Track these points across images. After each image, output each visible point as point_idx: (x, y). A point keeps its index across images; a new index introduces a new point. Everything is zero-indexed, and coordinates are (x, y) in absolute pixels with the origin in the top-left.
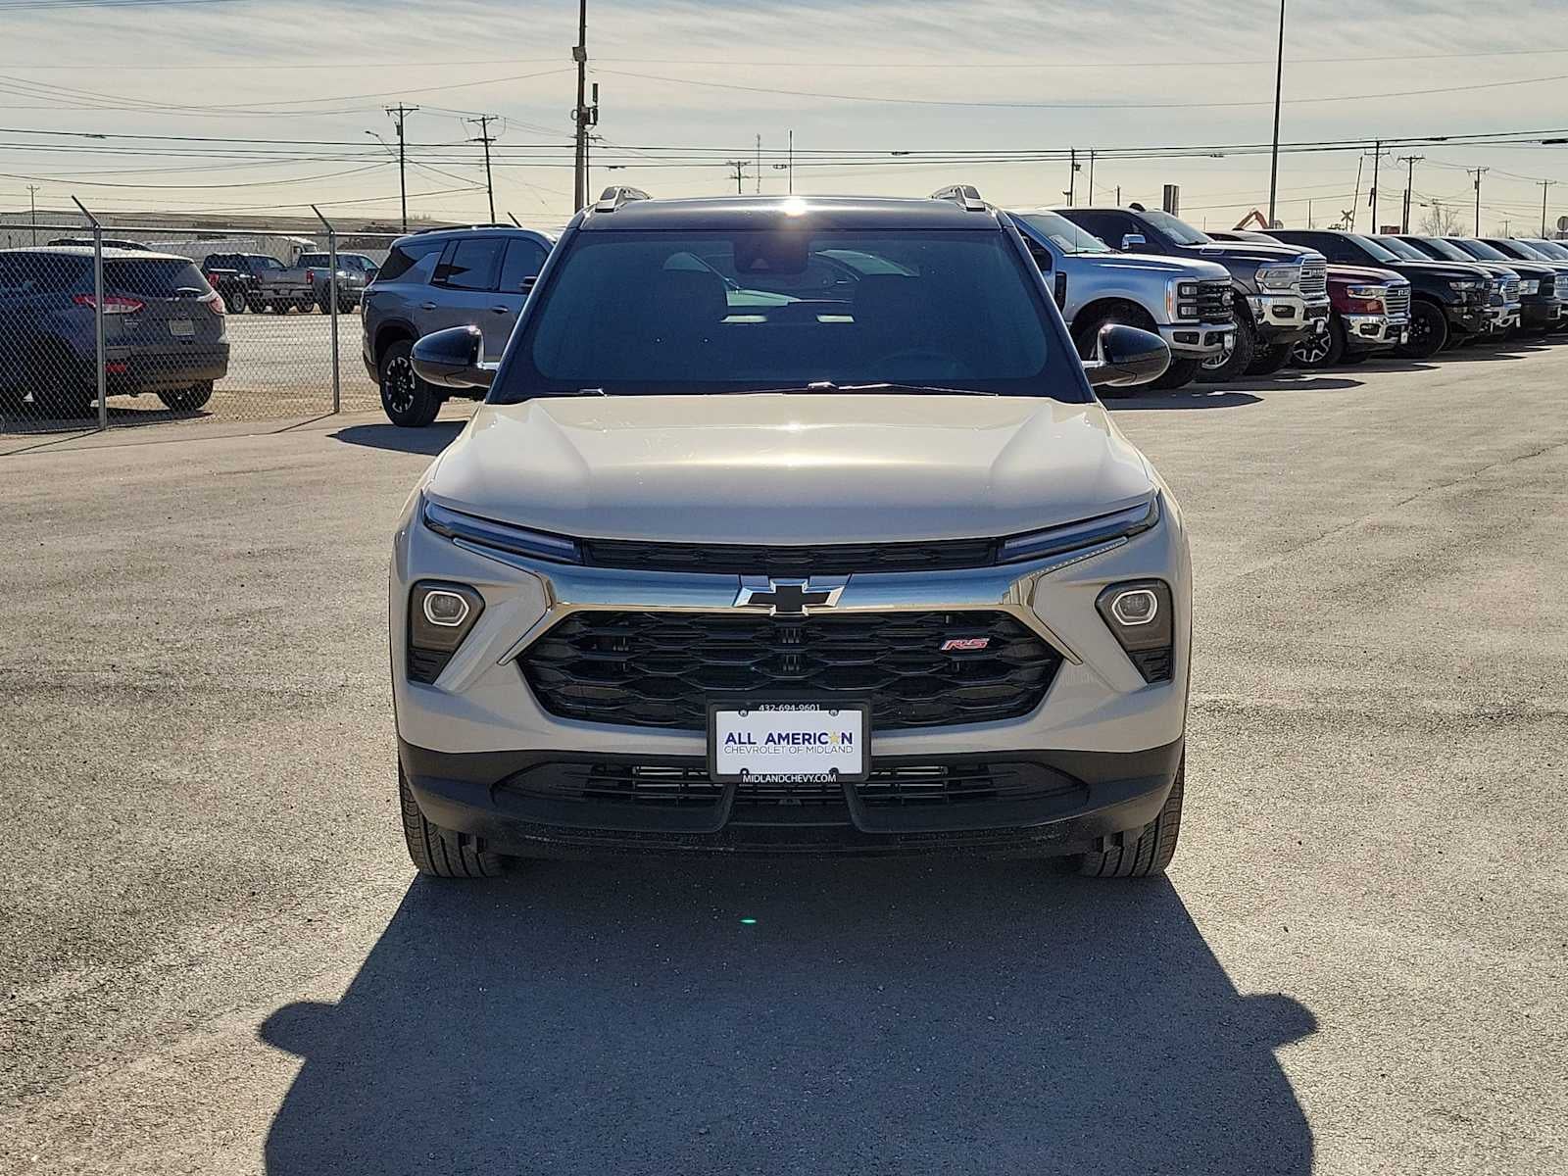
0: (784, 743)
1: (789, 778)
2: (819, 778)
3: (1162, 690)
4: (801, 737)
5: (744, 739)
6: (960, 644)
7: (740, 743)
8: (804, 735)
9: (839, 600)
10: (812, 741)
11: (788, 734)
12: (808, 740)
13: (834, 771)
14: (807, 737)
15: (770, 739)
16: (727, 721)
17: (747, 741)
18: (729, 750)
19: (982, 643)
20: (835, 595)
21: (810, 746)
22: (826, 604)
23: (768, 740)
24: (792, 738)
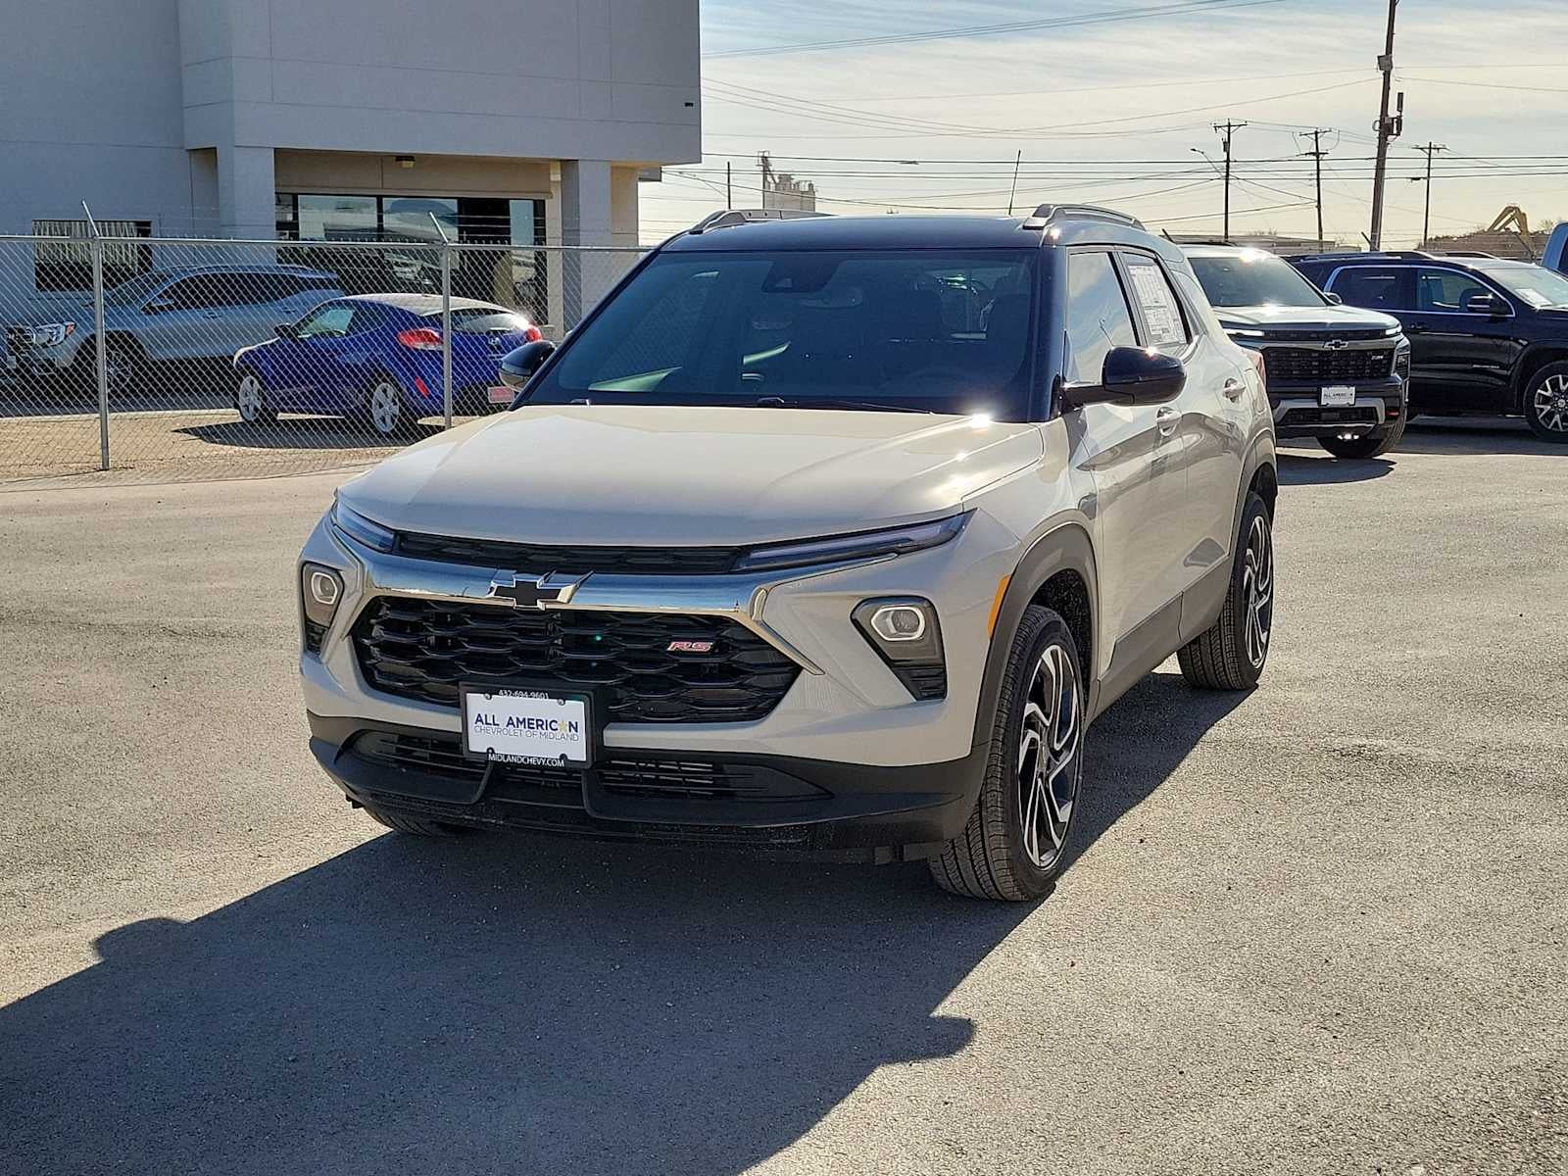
0: (521, 727)
1: (526, 760)
2: (550, 762)
3: (931, 707)
4: (535, 722)
5: (490, 721)
6: (684, 646)
7: (487, 724)
8: (537, 720)
9: (569, 596)
10: (544, 727)
11: (524, 719)
12: (541, 726)
13: (563, 757)
14: (540, 723)
15: (510, 722)
16: (476, 702)
17: (492, 722)
18: (478, 729)
19: (704, 647)
20: (565, 593)
21: (543, 732)
22: (558, 599)
23: (509, 724)
24: (527, 723)
